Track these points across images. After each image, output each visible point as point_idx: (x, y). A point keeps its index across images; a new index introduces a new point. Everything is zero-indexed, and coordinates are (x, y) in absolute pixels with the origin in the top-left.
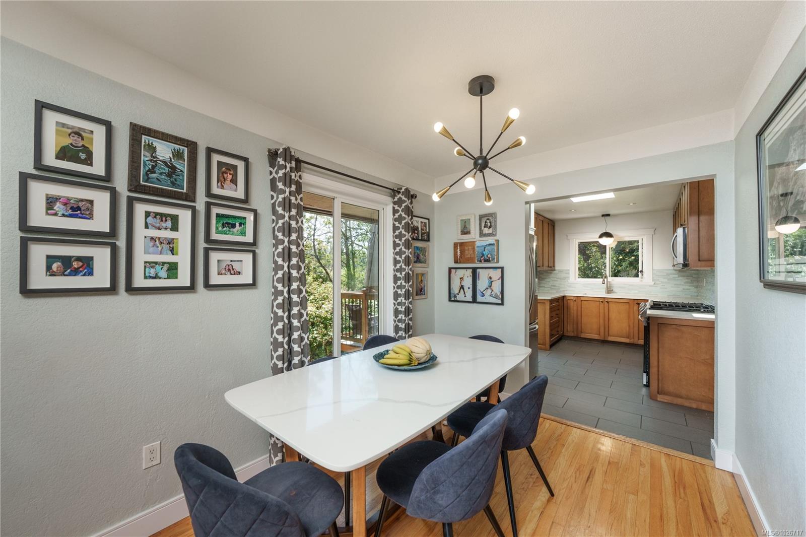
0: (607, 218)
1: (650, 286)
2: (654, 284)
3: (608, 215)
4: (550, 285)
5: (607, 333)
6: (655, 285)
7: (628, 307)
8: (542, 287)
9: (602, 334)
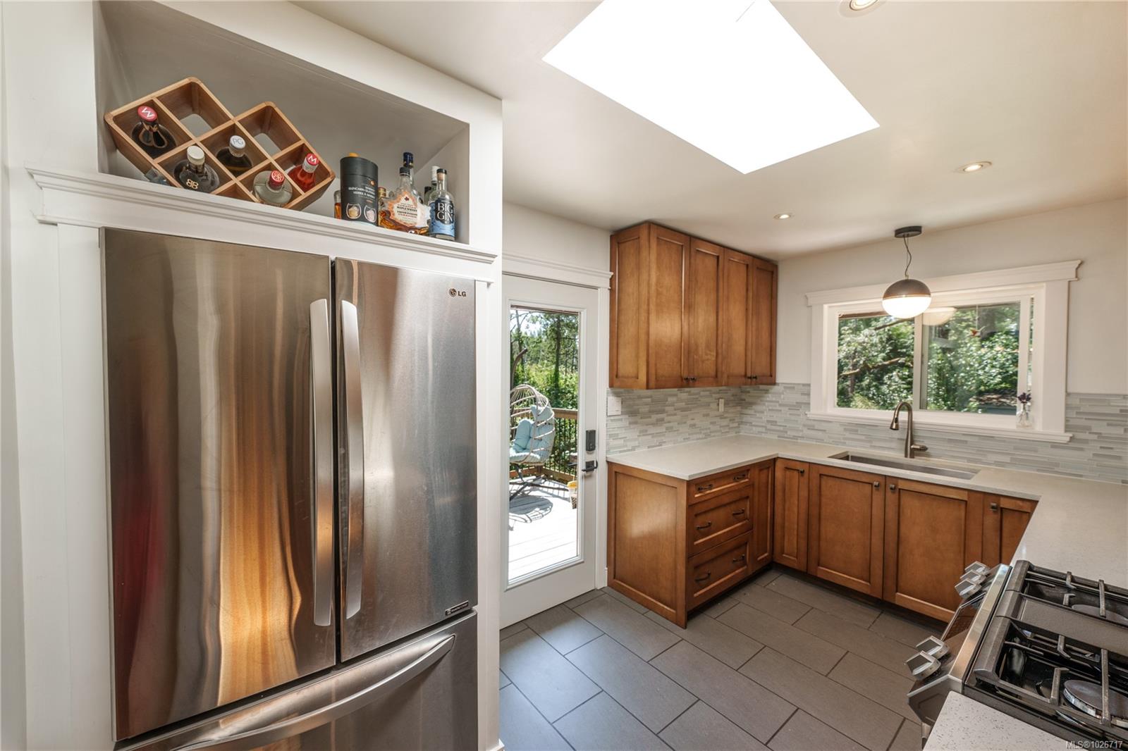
0: (912, 241)
1: (1055, 445)
2: (1072, 439)
3: (916, 230)
4: (765, 419)
5: (890, 583)
6: (1072, 445)
7: (963, 514)
8: (746, 423)
9: (877, 579)
